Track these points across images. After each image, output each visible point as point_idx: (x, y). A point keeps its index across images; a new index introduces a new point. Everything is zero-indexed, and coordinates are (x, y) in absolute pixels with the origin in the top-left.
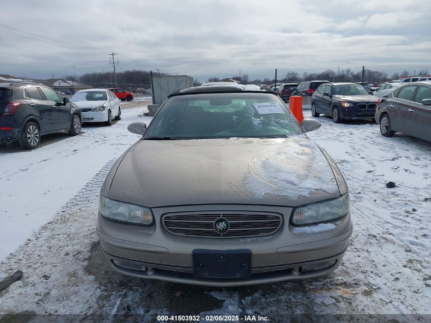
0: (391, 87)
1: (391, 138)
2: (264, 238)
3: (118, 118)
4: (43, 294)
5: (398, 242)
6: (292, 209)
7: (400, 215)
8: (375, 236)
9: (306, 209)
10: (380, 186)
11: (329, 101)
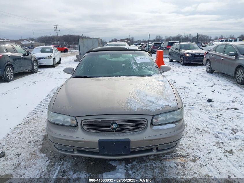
0: (213, 45)
1: (211, 74)
2: (137, 132)
3: (59, 63)
4: (16, 164)
5: (212, 132)
6: (152, 116)
7: (214, 117)
8: (199, 129)
9: (160, 116)
10: (204, 101)
11: (178, 53)
